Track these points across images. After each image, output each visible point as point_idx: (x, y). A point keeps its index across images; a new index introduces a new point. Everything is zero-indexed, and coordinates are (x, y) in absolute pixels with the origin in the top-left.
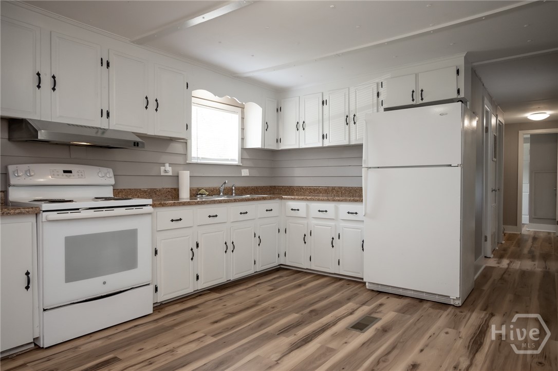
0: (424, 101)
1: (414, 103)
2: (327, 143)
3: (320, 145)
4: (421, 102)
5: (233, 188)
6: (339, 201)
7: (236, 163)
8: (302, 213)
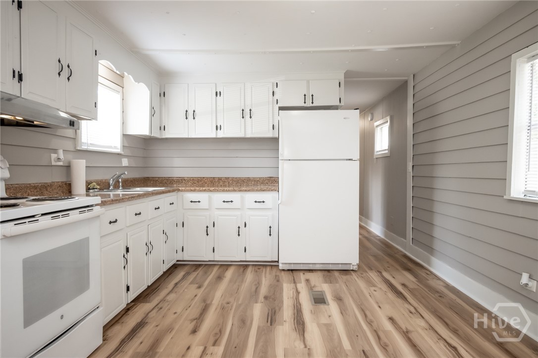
0: (314, 105)
1: (305, 105)
2: (221, 134)
3: (213, 136)
4: (311, 105)
5: (120, 180)
6: (246, 191)
7: (118, 151)
8: (204, 204)
